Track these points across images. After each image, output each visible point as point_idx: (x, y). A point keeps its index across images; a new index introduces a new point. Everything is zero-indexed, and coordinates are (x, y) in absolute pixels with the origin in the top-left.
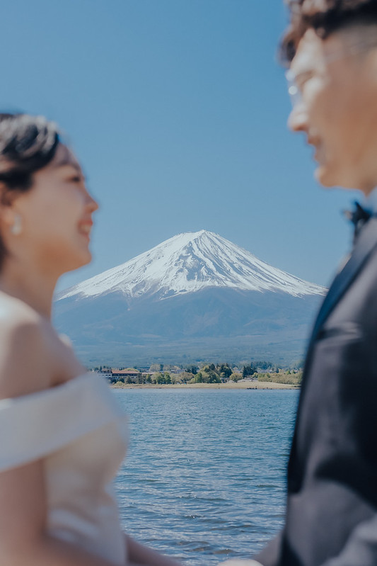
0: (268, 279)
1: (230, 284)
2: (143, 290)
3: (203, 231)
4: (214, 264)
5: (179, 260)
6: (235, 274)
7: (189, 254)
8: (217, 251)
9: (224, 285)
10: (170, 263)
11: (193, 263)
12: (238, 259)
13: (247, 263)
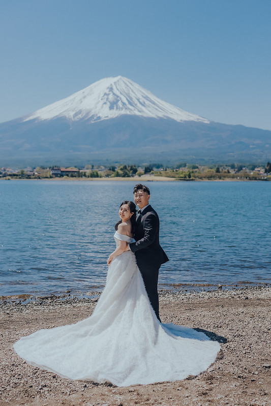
0: (161, 109)
1: (137, 113)
2: (80, 116)
3: (120, 77)
4: (127, 99)
5: (104, 96)
6: (140, 106)
7: (111, 92)
8: (129, 91)
9: (133, 114)
10: (98, 98)
11: (113, 98)
12: (143, 96)
13: (148, 99)
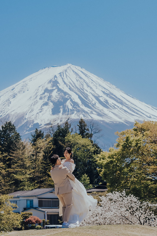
0: (134, 112)
1: (96, 117)
3: (69, 65)
4: (80, 97)
5: (44, 93)
6: (101, 107)
7: (54, 88)
8: (82, 85)
9: (90, 118)
10: (35, 97)
11: (58, 96)
12: (104, 92)
13: (113, 96)
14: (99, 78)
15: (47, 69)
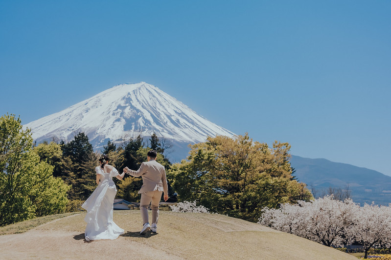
0: (205, 133)
1: (167, 136)
3: (143, 83)
4: (152, 115)
5: (117, 110)
6: (172, 126)
7: (127, 105)
8: (155, 103)
9: (161, 136)
10: (107, 113)
11: (131, 113)
12: (176, 112)
13: (185, 116)
14: (172, 98)
15: (121, 85)
